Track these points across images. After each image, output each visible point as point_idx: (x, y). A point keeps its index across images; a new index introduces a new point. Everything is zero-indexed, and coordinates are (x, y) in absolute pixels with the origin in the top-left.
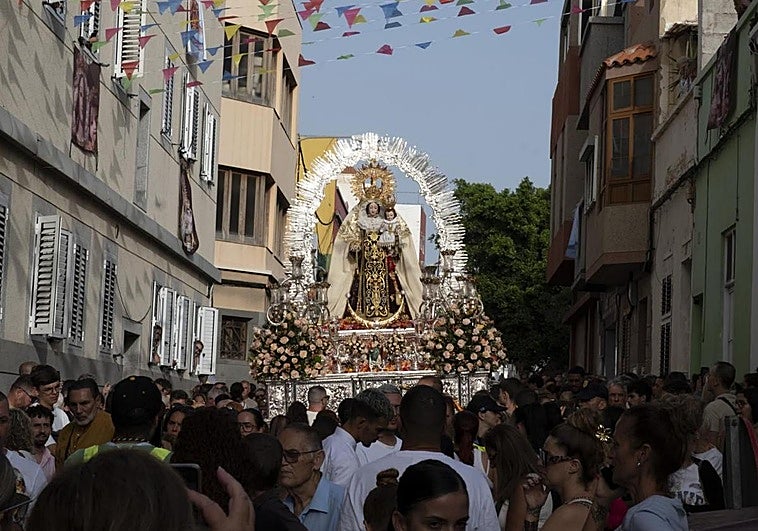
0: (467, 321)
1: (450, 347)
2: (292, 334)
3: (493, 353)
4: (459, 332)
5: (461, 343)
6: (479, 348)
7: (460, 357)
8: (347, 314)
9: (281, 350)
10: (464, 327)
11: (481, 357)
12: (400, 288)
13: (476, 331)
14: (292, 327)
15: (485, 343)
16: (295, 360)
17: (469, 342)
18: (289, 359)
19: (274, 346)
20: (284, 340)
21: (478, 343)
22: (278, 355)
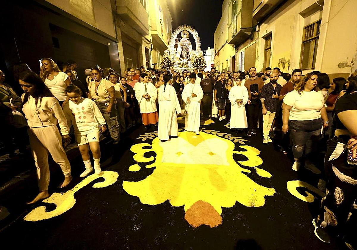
0: (200, 59)
1: (197, 64)
2: (167, 60)
3: (204, 65)
4: (198, 61)
5: (199, 63)
6: (202, 64)
7: (198, 65)
8: (180, 59)
9: (165, 63)
10: (199, 60)
11: (202, 66)
12: (189, 54)
13: (202, 61)
14: (168, 59)
15: (203, 63)
16: (168, 65)
17: (200, 62)
18: (167, 65)
19: (164, 62)
20: (166, 61)
21: (202, 63)
22: (165, 64)
